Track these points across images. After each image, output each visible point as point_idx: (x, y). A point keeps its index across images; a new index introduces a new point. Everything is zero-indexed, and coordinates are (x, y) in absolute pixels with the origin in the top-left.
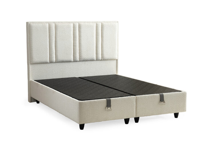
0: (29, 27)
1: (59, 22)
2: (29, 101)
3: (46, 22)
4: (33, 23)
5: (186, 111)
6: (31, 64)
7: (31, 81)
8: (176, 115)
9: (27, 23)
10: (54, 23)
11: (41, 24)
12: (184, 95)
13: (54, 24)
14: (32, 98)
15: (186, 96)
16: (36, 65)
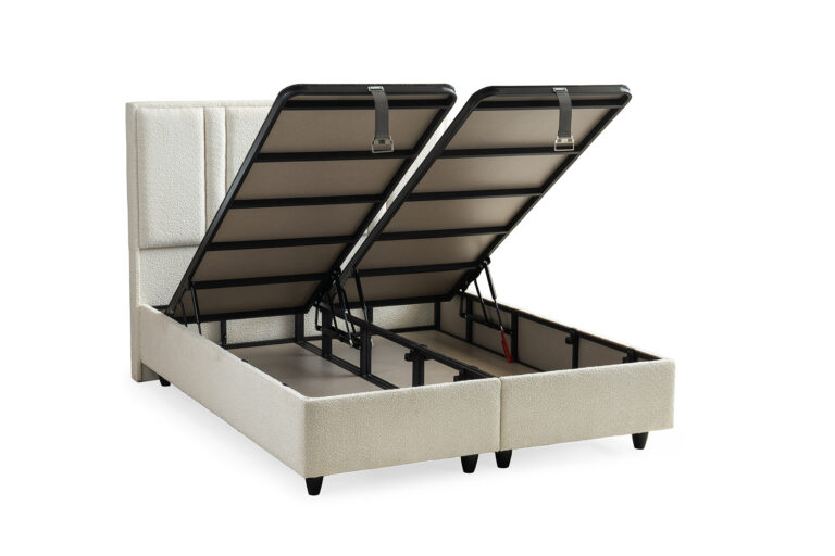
0: (135, 120)
1: (239, 104)
2: (134, 377)
3: (196, 105)
4: (150, 105)
5: (672, 427)
6: (141, 249)
7: (142, 309)
8: (639, 441)
9: (129, 106)
10: (224, 105)
11: (178, 110)
12: (668, 372)
13: (223, 109)
14: (146, 367)
15: (674, 376)
16: (160, 252)
